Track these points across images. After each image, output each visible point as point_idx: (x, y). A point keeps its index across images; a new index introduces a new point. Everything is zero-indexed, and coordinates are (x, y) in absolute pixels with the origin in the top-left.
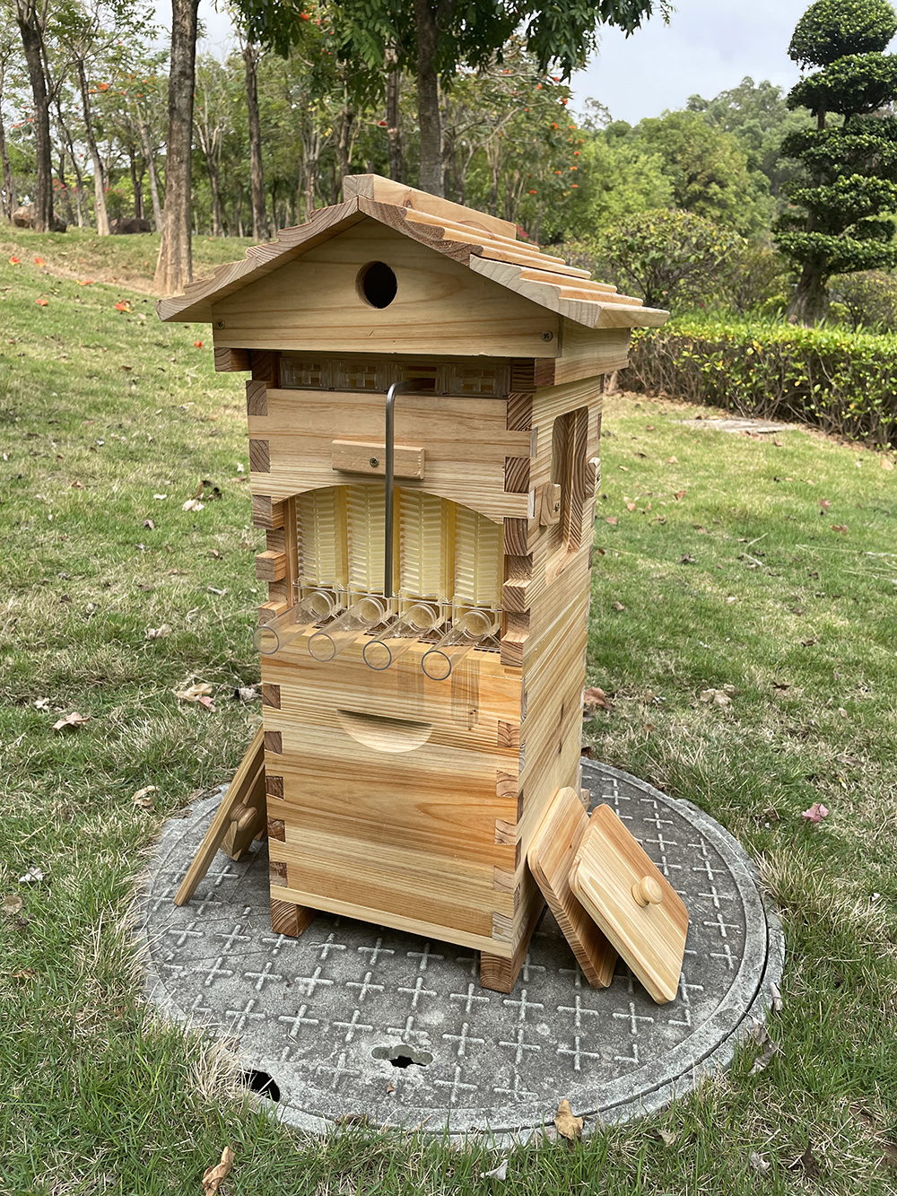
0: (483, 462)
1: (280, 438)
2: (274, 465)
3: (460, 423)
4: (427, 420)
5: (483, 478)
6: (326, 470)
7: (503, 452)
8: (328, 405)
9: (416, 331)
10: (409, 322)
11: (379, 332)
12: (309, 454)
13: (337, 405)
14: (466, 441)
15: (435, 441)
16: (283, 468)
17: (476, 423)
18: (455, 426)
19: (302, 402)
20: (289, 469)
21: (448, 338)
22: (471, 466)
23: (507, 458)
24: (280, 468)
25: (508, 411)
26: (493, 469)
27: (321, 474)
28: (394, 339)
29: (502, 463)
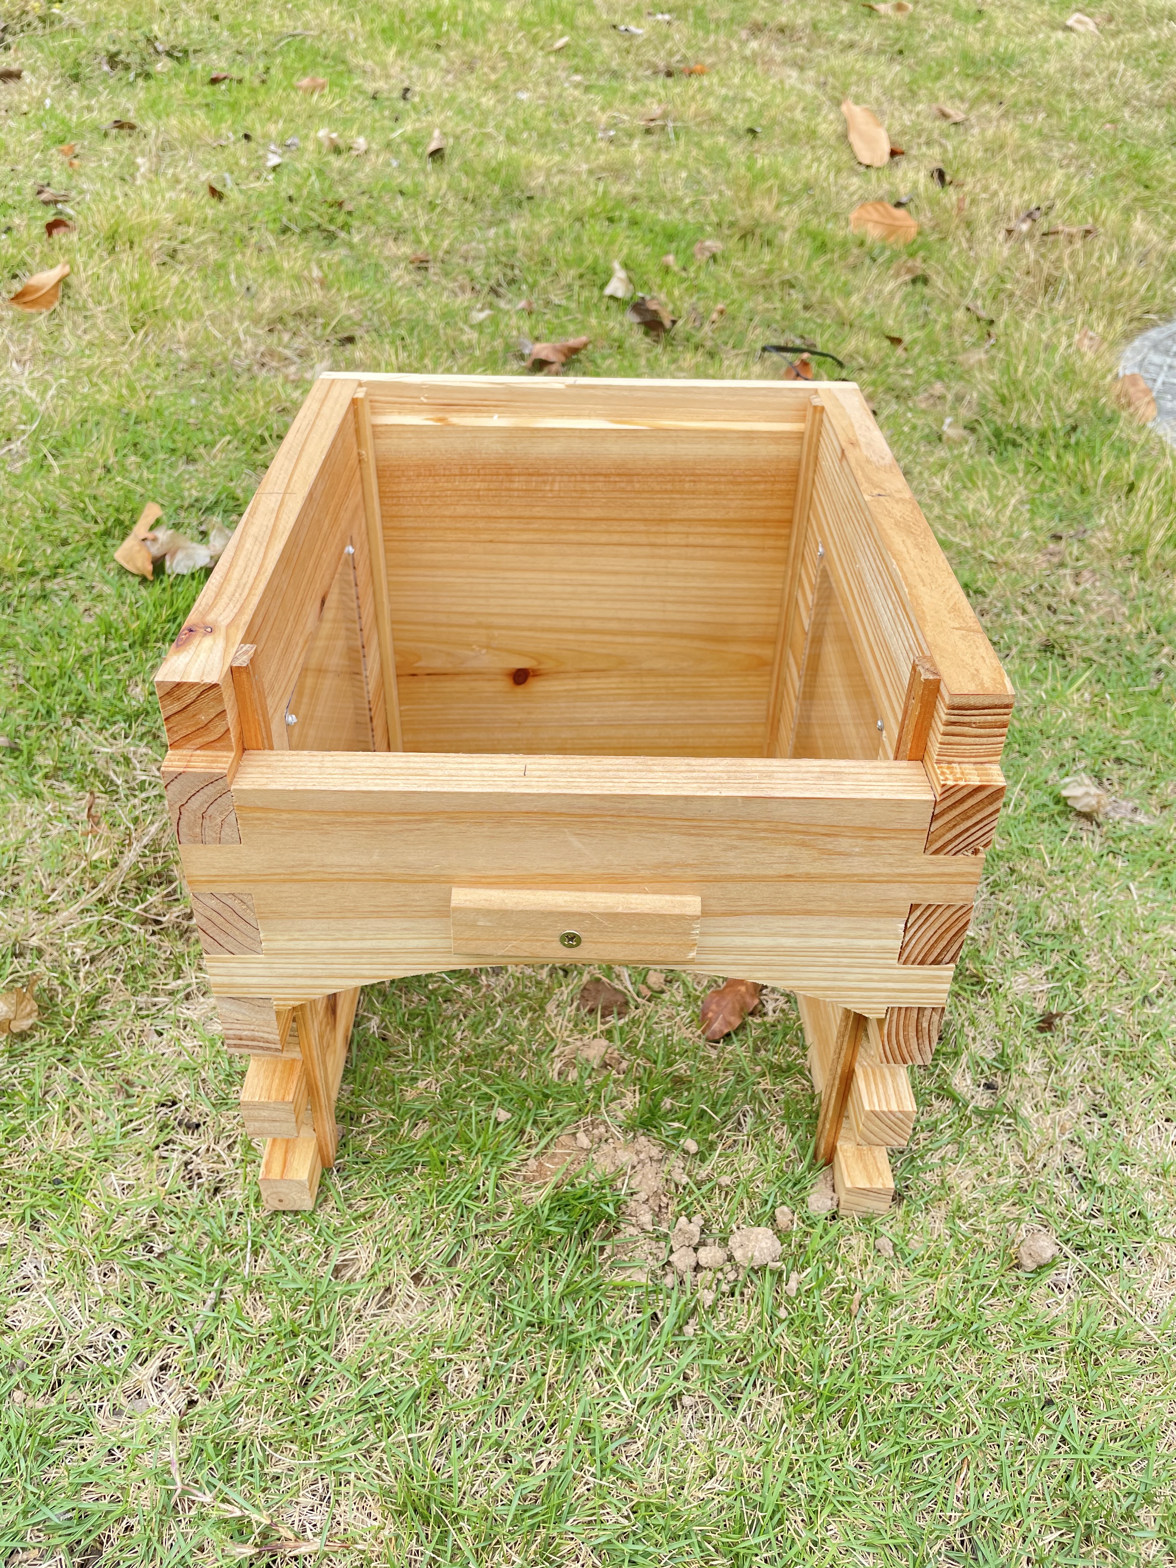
0: (851, 913)
2: (271, 939)
3: (804, 844)
4: (709, 841)
5: (844, 942)
7: (905, 895)
14: (809, 878)
15: (732, 879)
16: (302, 945)
17: (844, 844)
18: (785, 851)
22: (816, 923)
23: (913, 907)
24: (292, 945)
25: (934, 818)
26: (875, 925)
27: (408, 951)
29: (898, 914)
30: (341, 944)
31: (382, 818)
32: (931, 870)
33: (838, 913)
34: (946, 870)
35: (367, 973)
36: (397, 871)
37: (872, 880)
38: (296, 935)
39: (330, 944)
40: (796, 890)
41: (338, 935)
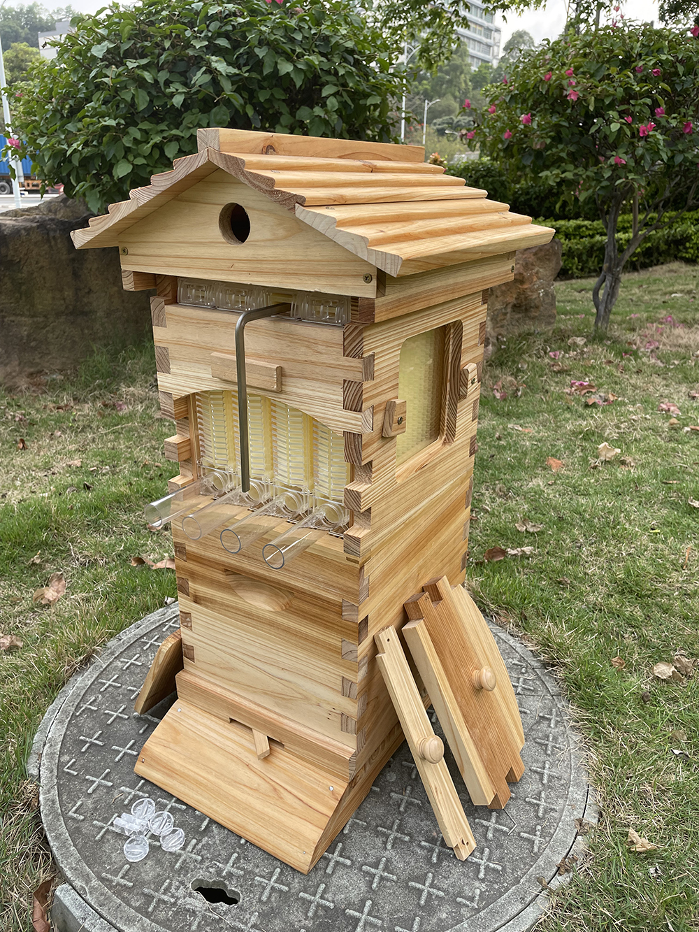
30: (189, 373)
32: (347, 364)
33: (323, 381)
34: (352, 364)
36: (202, 344)
37: (329, 366)
38: (179, 367)
39: (186, 373)
40: (309, 368)
41: (189, 369)
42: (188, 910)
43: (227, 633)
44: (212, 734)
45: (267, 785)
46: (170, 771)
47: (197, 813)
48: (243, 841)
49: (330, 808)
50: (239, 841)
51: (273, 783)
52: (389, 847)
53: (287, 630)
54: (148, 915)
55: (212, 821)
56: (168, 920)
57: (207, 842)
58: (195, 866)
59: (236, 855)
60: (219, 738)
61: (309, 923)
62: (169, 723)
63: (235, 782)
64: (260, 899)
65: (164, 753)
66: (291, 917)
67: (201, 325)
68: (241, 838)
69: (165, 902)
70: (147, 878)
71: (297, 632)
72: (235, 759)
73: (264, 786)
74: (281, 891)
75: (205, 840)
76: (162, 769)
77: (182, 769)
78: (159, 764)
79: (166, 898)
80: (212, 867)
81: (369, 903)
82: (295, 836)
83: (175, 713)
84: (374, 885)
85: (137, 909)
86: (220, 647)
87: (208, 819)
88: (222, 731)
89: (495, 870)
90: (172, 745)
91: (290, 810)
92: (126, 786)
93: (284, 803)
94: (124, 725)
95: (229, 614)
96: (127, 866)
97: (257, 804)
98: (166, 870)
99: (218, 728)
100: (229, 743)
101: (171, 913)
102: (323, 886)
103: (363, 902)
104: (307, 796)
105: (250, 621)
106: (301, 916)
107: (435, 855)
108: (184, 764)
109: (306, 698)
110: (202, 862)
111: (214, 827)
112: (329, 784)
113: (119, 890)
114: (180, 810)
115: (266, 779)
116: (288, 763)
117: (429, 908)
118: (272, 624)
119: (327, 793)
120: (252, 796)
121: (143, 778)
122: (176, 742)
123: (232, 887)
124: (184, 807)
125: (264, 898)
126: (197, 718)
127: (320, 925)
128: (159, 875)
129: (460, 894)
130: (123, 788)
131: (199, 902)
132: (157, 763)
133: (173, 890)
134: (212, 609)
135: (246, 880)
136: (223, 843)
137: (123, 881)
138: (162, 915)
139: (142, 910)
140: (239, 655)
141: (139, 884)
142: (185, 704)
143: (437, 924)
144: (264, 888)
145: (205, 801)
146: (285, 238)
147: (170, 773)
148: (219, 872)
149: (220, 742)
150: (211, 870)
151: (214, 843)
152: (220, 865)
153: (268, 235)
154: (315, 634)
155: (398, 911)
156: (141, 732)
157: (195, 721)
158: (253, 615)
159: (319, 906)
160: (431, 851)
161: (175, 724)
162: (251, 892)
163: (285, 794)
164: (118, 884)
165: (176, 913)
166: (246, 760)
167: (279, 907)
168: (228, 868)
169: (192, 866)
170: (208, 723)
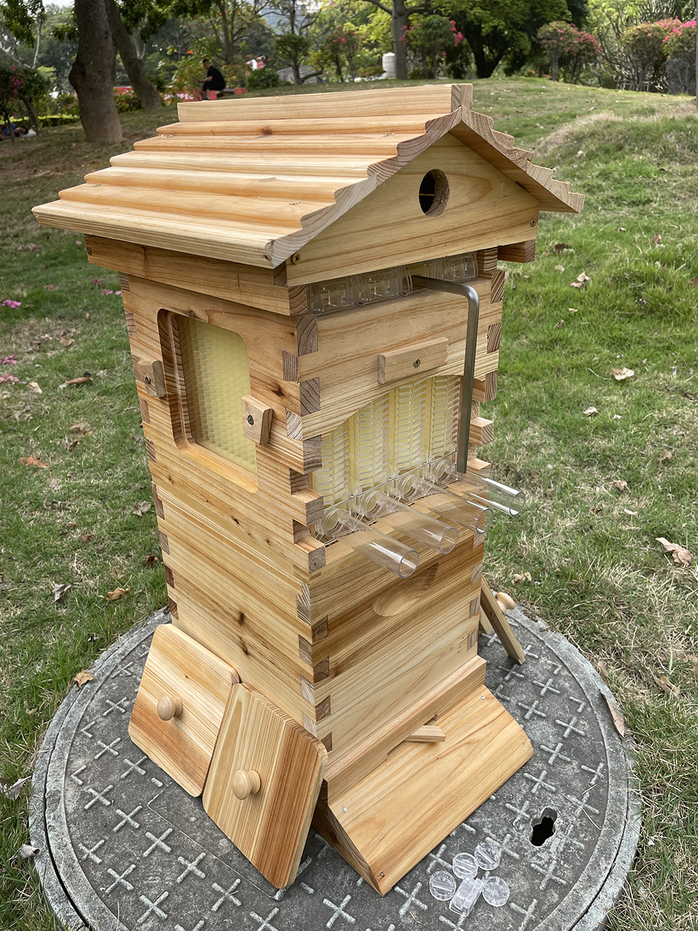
1: (330, 370)
2: (325, 400)
6: (369, 387)
8: (370, 322)
9: (461, 233)
10: (457, 225)
11: (435, 239)
12: (357, 376)
13: (379, 319)
16: (332, 401)
19: (351, 326)
20: (338, 398)
21: (480, 235)
23: (489, 328)
24: (330, 401)
27: (365, 393)
28: (445, 244)
30: (346, 396)
31: (360, 325)
32: (492, 310)
34: (495, 309)
35: (351, 409)
36: (363, 351)
38: (331, 396)
39: (342, 397)
41: (344, 391)
42: (564, 849)
43: (372, 672)
44: (390, 782)
45: (463, 748)
46: (408, 844)
47: (454, 833)
48: (493, 797)
49: (498, 706)
50: (492, 801)
51: (463, 742)
52: (509, 699)
53: (430, 606)
54: (569, 887)
55: (466, 821)
56: (573, 868)
57: (489, 828)
58: (516, 841)
59: (508, 805)
60: (399, 776)
61: (575, 763)
62: (356, 827)
63: (450, 776)
64: (553, 793)
65: (389, 842)
66: (570, 773)
67: (364, 329)
68: (489, 799)
69: (555, 870)
70: (527, 886)
71: (438, 599)
72: (427, 768)
73: (463, 751)
74: (546, 776)
75: (486, 830)
76: (403, 853)
77: (415, 828)
78: (396, 855)
79: (552, 867)
80: (518, 827)
81: (558, 722)
82: (511, 745)
83: (346, 816)
84: (544, 715)
85: (562, 896)
86: (363, 697)
87: (464, 824)
88: (392, 772)
89: (531, 649)
90: (384, 831)
91: (490, 738)
92: (400, 907)
93: (483, 740)
94: (288, 915)
95: (374, 649)
96: (513, 905)
97: (477, 763)
98: (519, 869)
99: (386, 774)
100: (408, 768)
101: (566, 865)
102: (543, 747)
103: (556, 725)
104: (483, 719)
105: (396, 633)
106: (568, 767)
107: (518, 675)
108: (411, 823)
109: (443, 654)
110: (513, 835)
111: (475, 820)
112: (479, 698)
113: (541, 913)
114: (446, 850)
115: (457, 746)
116: (449, 722)
117: (563, 690)
118: (416, 615)
119: (486, 703)
120: (468, 766)
121: (393, 887)
122: (382, 824)
123: (539, 814)
124: (444, 846)
125: (554, 789)
126: (367, 790)
127: (577, 756)
128: (524, 875)
129: (551, 673)
130: (402, 912)
131: (554, 842)
132: (392, 857)
133: (542, 863)
134: (356, 663)
135: (534, 801)
136: (492, 815)
137: (531, 908)
138: (569, 874)
139: (564, 890)
140: (383, 683)
141: (533, 893)
142: (340, 800)
143: (574, 690)
144: (543, 788)
145: (451, 817)
146: (478, 200)
147: (411, 844)
148: (524, 821)
149: (404, 776)
150: (521, 828)
151: (491, 822)
152: (519, 818)
153: (465, 200)
154: (455, 583)
155: (564, 708)
156: (311, 891)
157: (368, 794)
158: (399, 624)
159: (560, 752)
160: (513, 676)
161: (361, 819)
162: (545, 798)
163: (476, 736)
164: (533, 913)
165: (566, 861)
166: (432, 758)
167: (560, 780)
168: (522, 812)
169: (516, 844)
170: (376, 781)
